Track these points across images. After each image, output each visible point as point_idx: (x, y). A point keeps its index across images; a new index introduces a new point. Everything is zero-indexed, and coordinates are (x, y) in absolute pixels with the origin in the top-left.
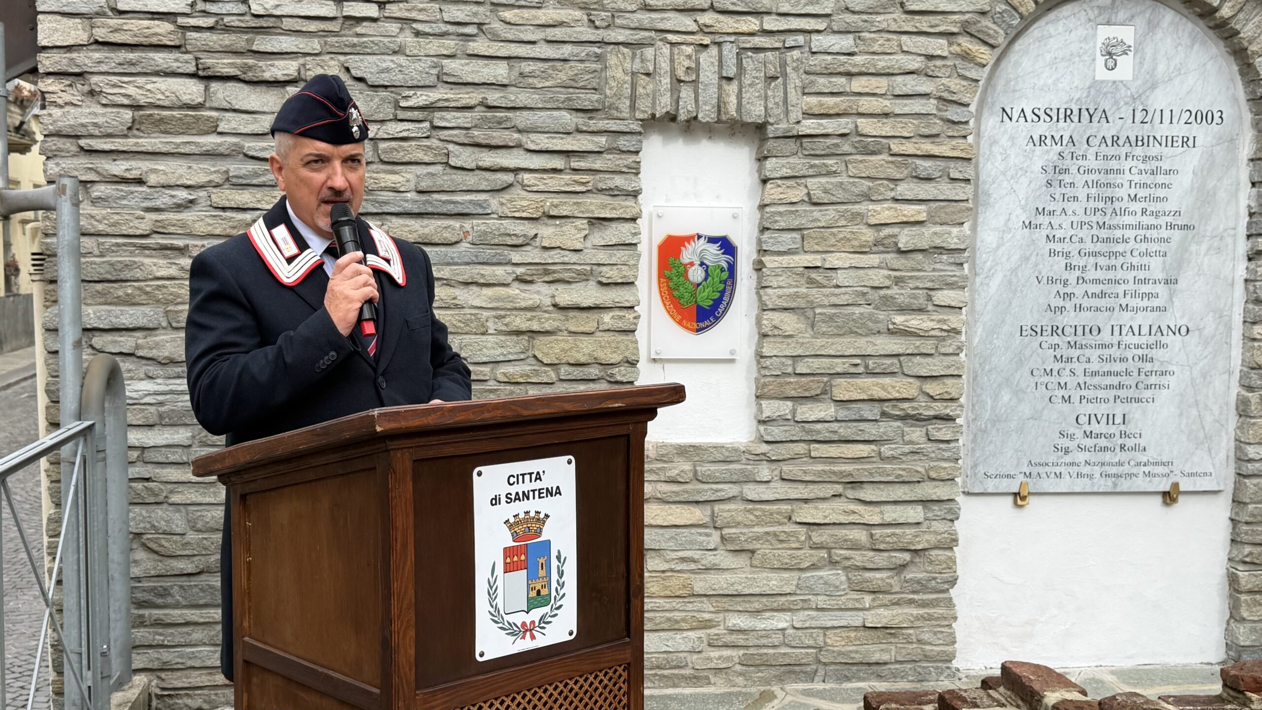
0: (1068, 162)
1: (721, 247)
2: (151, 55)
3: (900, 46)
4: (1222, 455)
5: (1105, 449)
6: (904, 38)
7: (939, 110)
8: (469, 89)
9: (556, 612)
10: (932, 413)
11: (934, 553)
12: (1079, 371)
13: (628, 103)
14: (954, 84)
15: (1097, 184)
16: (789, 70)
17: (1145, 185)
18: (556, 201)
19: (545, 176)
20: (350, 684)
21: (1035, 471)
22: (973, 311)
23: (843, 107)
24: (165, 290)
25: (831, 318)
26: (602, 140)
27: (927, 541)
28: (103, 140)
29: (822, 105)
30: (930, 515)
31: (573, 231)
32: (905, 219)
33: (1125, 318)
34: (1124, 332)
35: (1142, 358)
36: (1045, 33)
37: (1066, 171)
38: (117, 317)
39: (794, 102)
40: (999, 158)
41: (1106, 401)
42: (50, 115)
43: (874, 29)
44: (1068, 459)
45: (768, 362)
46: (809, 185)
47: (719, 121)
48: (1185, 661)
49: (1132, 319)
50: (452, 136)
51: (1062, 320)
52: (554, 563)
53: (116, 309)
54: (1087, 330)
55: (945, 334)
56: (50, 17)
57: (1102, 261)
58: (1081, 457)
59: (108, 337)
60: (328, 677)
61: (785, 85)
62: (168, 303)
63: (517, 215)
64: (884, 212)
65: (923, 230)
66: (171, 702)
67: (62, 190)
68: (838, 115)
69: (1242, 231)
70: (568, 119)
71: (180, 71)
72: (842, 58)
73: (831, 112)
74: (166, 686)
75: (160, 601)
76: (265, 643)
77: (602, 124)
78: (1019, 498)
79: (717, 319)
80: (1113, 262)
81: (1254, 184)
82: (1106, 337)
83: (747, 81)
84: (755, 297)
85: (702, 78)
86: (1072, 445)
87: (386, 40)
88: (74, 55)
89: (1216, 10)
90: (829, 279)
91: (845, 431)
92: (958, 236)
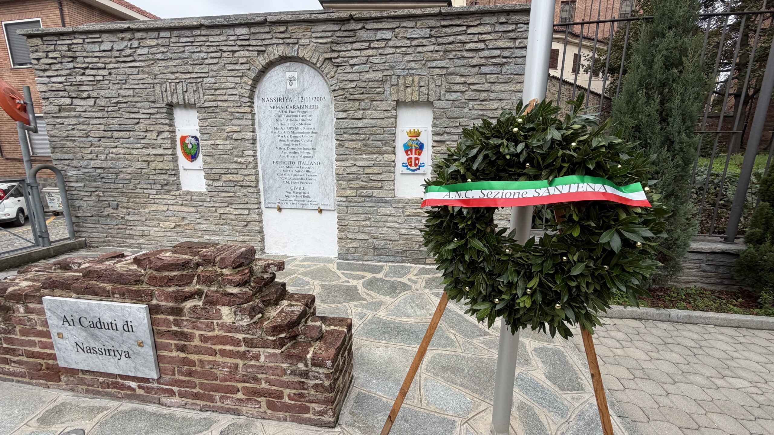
0: (282, 114)
1: (195, 139)
3: (227, 80)
4: (333, 200)
5: (299, 197)
6: (228, 78)
7: (239, 99)
8: (125, 97)
10: (247, 185)
11: (255, 223)
12: (290, 175)
13: (162, 100)
14: (242, 91)
15: (290, 120)
16: (199, 88)
17: (304, 120)
18: (149, 127)
19: (146, 120)
21: (282, 202)
22: (261, 157)
23: (214, 98)
25: (219, 158)
26: (156, 110)
27: (250, 219)
29: (209, 98)
30: (251, 212)
31: (154, 135)
32: (234, 131)
33: (302, 159)
34: (302, 164)
35: (307, 171)
36: (272, 74)
37: (281, 116)
39: (201, 98)
40: (263, 113)
41: (298, 183)
43: (220, 76)
44: (289, 199)
45: (206, 170)
46: (209, 121)
47: (185, 104)
50: (123, 110)
51: (284, 160)
54: (291, 163)
57: (294, 143)
58: (293, 199)
61: (199, 93)
63: (141, 130)
64: (228, 129)
65: (240, 133)
68: (214, 101)
69: (334, 134)
70: (148, 104)
71: (66, 96)
72: (213, 84)
73: (211, 100)
77: (156, 106)
78: (279, 209)
79: (196, 158)
80: (297, 143)
81: (335, 119)
82: (297, 165)
83: (189, 92)
84: (202, 152)
85: (178, 92)
86: (290, 195)
87: (106, 86)
89: (316, 65)
90: (217, 147)
91: (226, 189)
92: (249, 135)
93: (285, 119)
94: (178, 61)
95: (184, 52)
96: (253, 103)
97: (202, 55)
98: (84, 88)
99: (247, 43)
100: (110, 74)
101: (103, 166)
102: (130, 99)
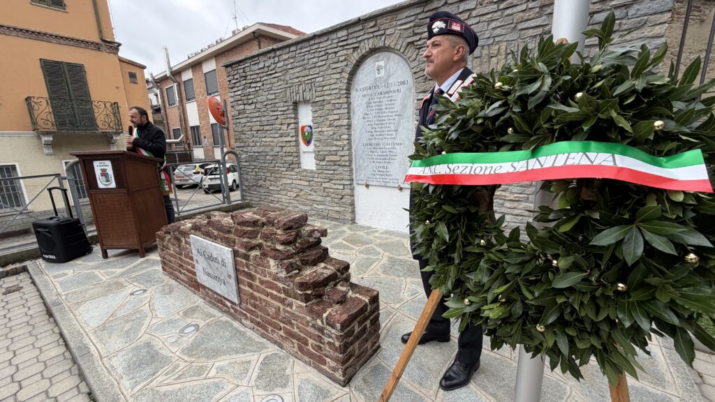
0: (371, 101)
1: (310, 128)
5: (383, 175)
6: (332, 75)
10: (343, 164)
12: (376, 155)
15: (377, 106)
16: (313, 87)
17: (389, 105)
21: (369, 180)
22: (354, 140)
23: (322, 94)
25: (324, 142)
26: (287, 107)
29: (319, 94)
32: (335, 119)
34: (385, 145)
35: (390, 152)
36: (364, 66)
39: (314, 94)
40: (356, 102)
41: (382, 163)
43: (326, 74)
44: (375, 177)
45: (316, 152)
46: (319, 112)
47: (305, 101)
49: (387, 141)
51: (371, 142)
54: (377, 144)
58: (378, 177)
61: (312, 91)
65: (339, 121)
70: (283, 104)
72: (322, 82)
77: (287, 104)
78: (367, 186)
79: (310, 143)
80: (382, 126)
82: (381, 146)
86: (375, 173)
92: (345, 122)
93: (374, 105)
94: (300, 68)
95: (304, 60)
96: (350, 94)
97: (315, 60)
98: (251, 97)
99: (345, 43)
100: (263, 85)
101: (259, 151)
102: (273, 102)
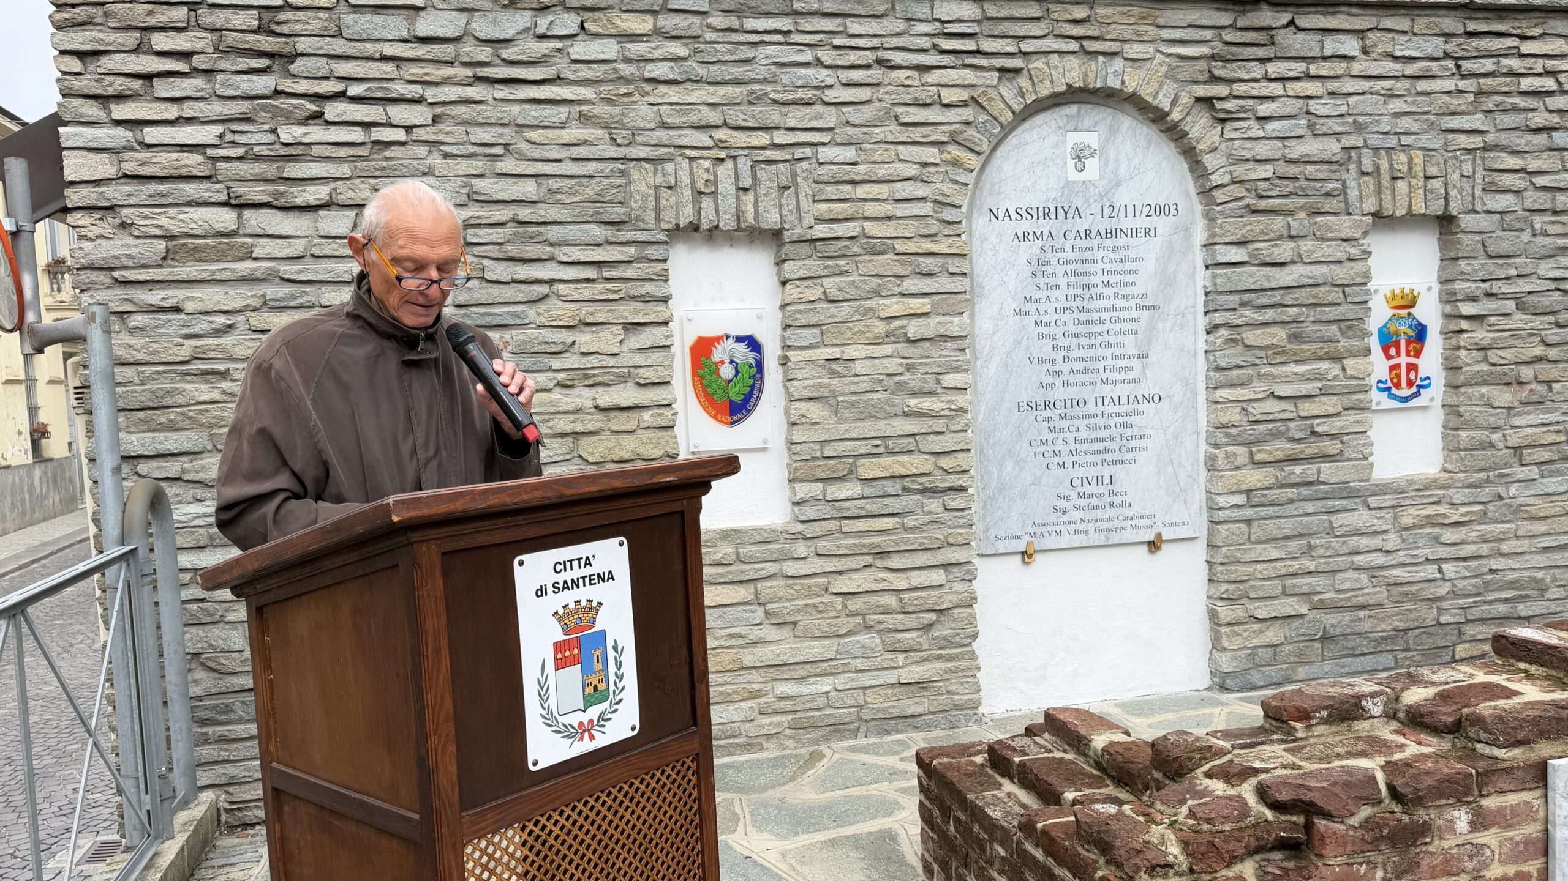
0: (1049, 255)
1: (749, 345)
2: (182, 186)
3: (897, 155)
4: (1196, 506)
5: (1097, 507)
6: (900, 148)
7: (935, 212)
8: (500, 206)
9: (615, 707)
10: (947, 485)
11: (956, 611)
12: (1071, 440)
13: (653, 214)
14: (947, 188)
15: (1075, 273)
16: (799, 180)
17: (1116, 272)
18: (591, 309)
19: (579, 286)
20: (386, 810)
21: (1038, 530)
22: (976, 392)
23: (850, 211)
24: (207, 414)
26: (632, 250)
27: (950, 601)
28: (137, 271)
29: (831, 211)
30: (951, 577)
31: (610, 337)
32: (912, 312)
33: (1106, 390)
34: (1106, 403)
36: (1022, 140)
37: (1048, 262)
38: (160, 443)
39: (806, 209)
40: (990, 253)
41: (1095, 464)
42: (81, 248)
43: (873, 140)
44: (1066, 518)
45: (798, 448)
46: (825, 284)
47: (739, 229)
48: (1178, 690)
49: (1112, 391)
50: (486, 251)
51: (1052, 396)
52: (611, 654)
53: (160, 436)
54: (1075, 403)
55: (953, 413)
56: (75, 153)
57: (1084, 341)
59: (154, 464)
60: (362, 803)
61: (797, 194)
62: (212, 426)
63: (554, 323)
64: (893, 306)
65: (929, 320)
66: (241, 815)
67: (91, 318)
68: (846, 220)
69: (1201, 309)
70: (597, 232)
71: (212, 200)
72: (846, 167)
73: (840, 217)
74: (234, 799)
75: (223, 718)
76: (294, 768)
77: (629, 236)
78: (1026, 556)
79: (749, 412)
80: (1093, 341)
81: (1207, 267)
82: (1091, 408)
83: (762, 190)
84: (782, 389)
85: (720, 190)
87: (415, 162)
88: (103, 189)
89: (1167, 114)
90: (848, 369)
91: (872, 507)
92: (959, 325)
93: (1060, 270)
94: (726, 89)
95: (751, 60)
97: (816, 75)
98: (309, 170)
99: (970, 45)
100: (436, 120)
102: (519, 213)
